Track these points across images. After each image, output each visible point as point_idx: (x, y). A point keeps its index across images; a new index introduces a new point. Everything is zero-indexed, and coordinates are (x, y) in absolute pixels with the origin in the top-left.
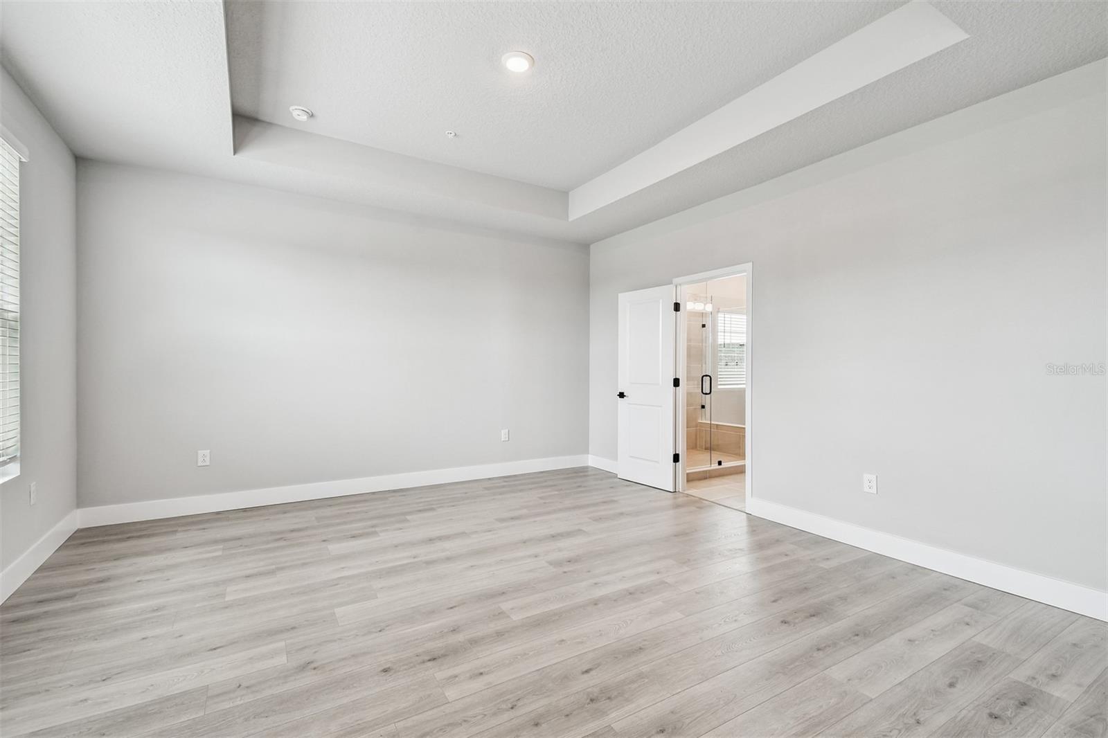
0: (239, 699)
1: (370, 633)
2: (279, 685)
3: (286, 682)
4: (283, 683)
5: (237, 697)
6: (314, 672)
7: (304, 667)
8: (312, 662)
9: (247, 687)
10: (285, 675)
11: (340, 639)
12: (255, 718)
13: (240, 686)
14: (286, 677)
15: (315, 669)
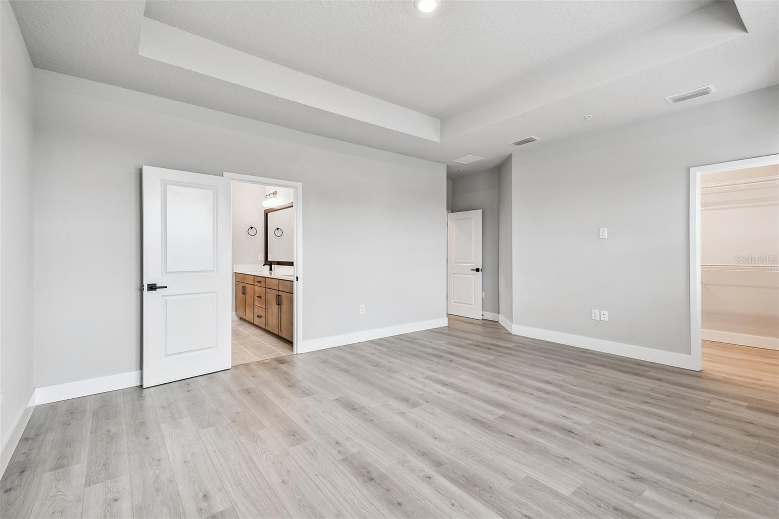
0: (695, 494)
1: (574, 463)
2: (664, 483)
3: (658, 480)
4: (660, 481)
5: (696, 496)
6: (635, 472)
7: (640, 479)
8: (630, 477)
9: (686, 496)
10: (655, 485)
11: (597, 475)
12: (691, 479)
13: (691, 501)
14: (656, 483)
15: (633, 473)
